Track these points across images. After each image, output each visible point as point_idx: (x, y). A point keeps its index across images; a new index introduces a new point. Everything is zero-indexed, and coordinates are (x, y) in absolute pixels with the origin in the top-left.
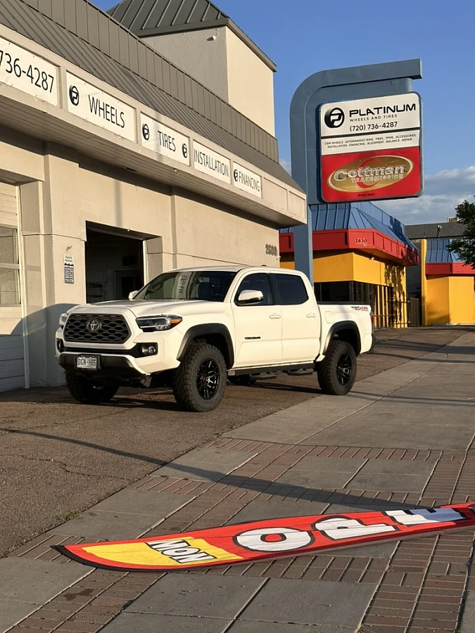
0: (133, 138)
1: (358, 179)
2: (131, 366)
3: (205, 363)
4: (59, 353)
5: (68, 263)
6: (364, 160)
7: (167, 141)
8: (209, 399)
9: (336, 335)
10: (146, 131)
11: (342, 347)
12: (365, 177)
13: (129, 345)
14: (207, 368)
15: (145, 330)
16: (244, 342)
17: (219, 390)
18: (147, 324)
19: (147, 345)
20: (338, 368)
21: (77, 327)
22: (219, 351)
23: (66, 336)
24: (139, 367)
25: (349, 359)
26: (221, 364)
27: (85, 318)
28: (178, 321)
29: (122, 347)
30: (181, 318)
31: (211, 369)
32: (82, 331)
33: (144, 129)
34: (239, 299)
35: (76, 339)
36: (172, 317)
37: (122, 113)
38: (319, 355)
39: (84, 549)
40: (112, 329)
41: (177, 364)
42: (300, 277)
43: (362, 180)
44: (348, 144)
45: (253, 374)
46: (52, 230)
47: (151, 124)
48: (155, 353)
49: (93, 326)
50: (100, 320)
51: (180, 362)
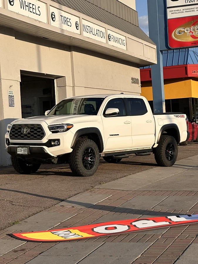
0: (45, 21)
1: (191, 33)
2: (46, 152)
3: (87, 149)
4: (7, 146)
5: (10, 95)
6: (195, 21)
7: (66, 21)
8: (90, 169)
9: (165, 132)
10: (53, 16)
11: (168, 139)
12: (195, 32)
13: (45, 140)
14: (89, 152)
15: (53, 132)
16: (109, 138)
17: (95, 164)
18: (54, 129)
19: (54, 140)
20: (166, 151)
21: (16, 132)
22: (95, 143)
23: (10, 137)
24: (51, 152)
25: (173, 146)
26: (96, 150)
27: (20, 126)
28: (70, 127)
29: (41, 142)
30: (73, 125)
31: (90, 153)
32: (19, 134)
33: (52, 15)
34: (106, 113)
35: (16, 138)
36: (68, 125)
37: (39, 7)
38: (154, 144)
40: (35, 132)
41: (71, 150)
42: (142, 99)
43: (194, 34)
44: (184, 11)
45: (115, 156)
46: (1, 77)
47: (56, 12)
48: (59, 145)
49: (25, 131)
50: (28, 127)
51: (72, 149)
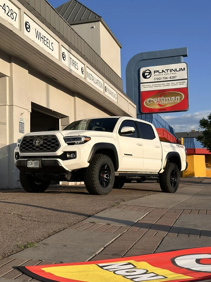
1: (158, 102)
2: (60, 165)
3: (103, 166)
4: (16, 161)
5: (21, 122)
6: (161, 94)
7: (74, 64)
8: (105, 187)
10: (64, 56)
11: (173, 166)
12: (161, 101)
13: (59, 152)
14: (104, 169)
15: (69, 144)
16: (123, 157)
17: (111, 183)
18: (70, 141)
19: (70, 153)
20: (170, 178)
21: (28, 144)
22: (111, 160)
23: (21, 150)
24: (66, 166)
25: (176, 173)
26: (112, 168)
27: (32, 138)
28: (88, 139)
29: (55, 154)
30: (90, 138)
31: (106, 170)
32: (31, 146)
33: (63, 54)
34: (121, 132)
35: (27, 150)
36: (86, 137)
37: (52, 43)
38: (161, 169)
39: (43, 269)
40: (49, 143)
41: (87, 165)
42: (151, 126)
43: (160, 103)
44: (153, 86)
45: (128, 176)
46: (13, 103)
47: (66, 53)
48: (75, 158)
49: (37, 143)
50: (41, 139)
51: (89, 164)
